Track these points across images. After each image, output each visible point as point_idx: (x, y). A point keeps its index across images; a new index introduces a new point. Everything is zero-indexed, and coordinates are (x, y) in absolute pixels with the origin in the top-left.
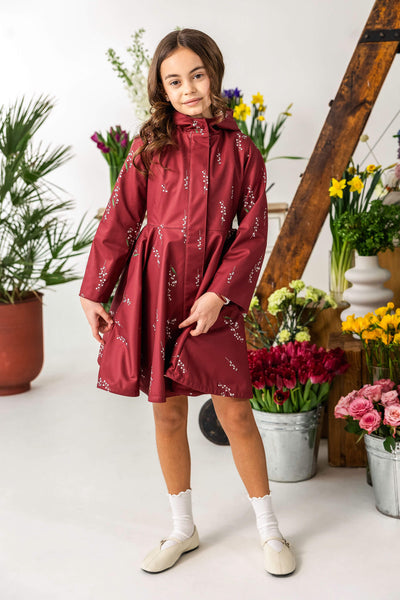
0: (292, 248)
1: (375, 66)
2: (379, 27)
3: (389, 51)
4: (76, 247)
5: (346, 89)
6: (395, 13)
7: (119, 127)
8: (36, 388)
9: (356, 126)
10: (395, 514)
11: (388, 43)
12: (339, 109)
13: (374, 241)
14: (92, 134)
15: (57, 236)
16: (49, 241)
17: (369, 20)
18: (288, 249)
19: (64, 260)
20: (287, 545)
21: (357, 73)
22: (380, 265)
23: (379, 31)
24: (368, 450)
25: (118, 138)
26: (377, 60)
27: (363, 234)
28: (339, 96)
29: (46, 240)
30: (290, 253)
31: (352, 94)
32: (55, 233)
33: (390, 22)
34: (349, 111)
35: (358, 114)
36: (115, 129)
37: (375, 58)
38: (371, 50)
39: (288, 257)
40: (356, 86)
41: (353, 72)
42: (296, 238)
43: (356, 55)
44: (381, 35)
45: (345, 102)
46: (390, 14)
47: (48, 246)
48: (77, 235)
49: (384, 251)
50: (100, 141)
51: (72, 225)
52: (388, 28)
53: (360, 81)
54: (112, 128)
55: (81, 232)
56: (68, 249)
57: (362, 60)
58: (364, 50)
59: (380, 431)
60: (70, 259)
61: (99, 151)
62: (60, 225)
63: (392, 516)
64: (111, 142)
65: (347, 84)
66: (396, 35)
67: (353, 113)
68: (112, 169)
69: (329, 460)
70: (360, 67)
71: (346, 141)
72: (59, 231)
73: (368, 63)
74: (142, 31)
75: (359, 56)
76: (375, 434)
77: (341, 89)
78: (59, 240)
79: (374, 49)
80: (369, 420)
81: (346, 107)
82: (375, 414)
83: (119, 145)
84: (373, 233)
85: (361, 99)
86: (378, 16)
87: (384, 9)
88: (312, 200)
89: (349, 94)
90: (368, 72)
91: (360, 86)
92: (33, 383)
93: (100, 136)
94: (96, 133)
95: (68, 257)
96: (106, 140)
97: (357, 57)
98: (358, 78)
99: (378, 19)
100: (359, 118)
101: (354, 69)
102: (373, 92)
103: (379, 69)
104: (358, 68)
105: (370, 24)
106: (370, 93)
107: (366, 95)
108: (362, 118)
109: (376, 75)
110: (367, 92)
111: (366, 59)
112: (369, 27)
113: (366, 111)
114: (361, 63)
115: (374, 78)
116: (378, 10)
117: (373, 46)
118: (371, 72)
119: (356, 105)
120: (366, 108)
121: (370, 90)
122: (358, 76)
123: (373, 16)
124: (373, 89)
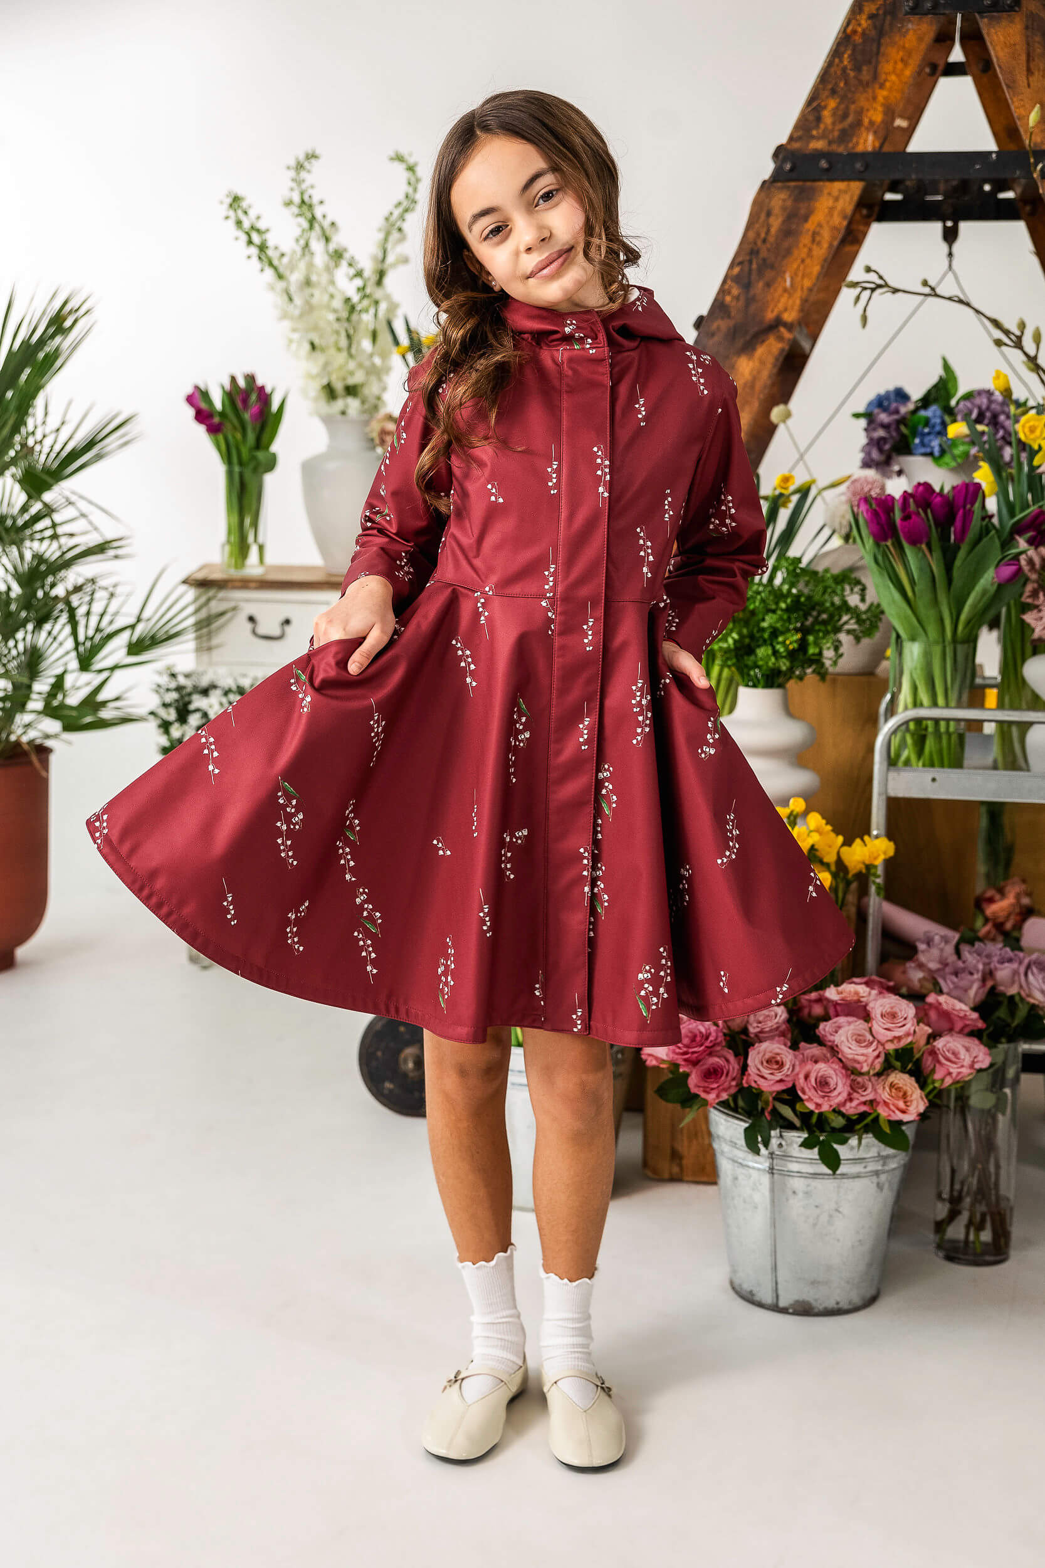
1: (806, 240)
2: (818, 145)
3: (840, 205)
4: (136, 648)
5: (735, 291)
6: (860, 112)
7: (251, 378)
8: (29, 964)
9: (754, 379)
10: (767, 1298)
11: (838, 186)
12: (716, 339)
13: (775, 653)
14: (189, 390)
15: (93, 621)
16: (74, 633)
17: (797, 127)
19: (105, 675)
20: (607, 1391)
21: (764, 253)
22: (789, 710)
23: (819, 155)
24: (716, 1146)
25: (245, 401)
26: (810, 225)
27: (752, 636)
28: (719, 306)
29: (68, 629)
31: (750, 301)
32: (88, 613)
33: (845, 135)
34: (740, 343)
35: (760, 351)
36: (242, 383)
37: (806, 218)
38: (797, 200)
40: (761, 284)
41: (755, 252)
44: (824, 164)
45: (731, 323)
46: (845, 116)
47: (70, 644)
48: (139, 620)
49: (801, 678)
50: (203, 405)
51: (129, 595)
52: (841, 149)
53: (769, 274)
54: (233, 379)
55: (146, 614)
56: (115, 651)
57: (776, 223)
58: (780, 199)
59: (741, 1103)
60: (118, 673)
61: (201, 429)
62: (101, 595)
63: (760, 1305)
64: (229, 411)
65: (737, 279)
66: (858, 166)
67: (748, 348)
68: (230, 474)
69: (645, 1164)
70: (771, 239)
72: (97, 608)
73: (789, 231)
74: (312, 156)
75: (769, 214)
76: (730, 1107)
77: (723, 291)
78: (98, 630)
79: (804, 197)
80: (712, 1074)
81: (733, 334)
82: (729, 1061)
83: (247, 416)
84: (775, 633)
85: (770, 316)
86: (819, 119)
87: (832, 104)
89: (741, 303)
90: (788, 252)
91: (768, 285)
92: (21, 952)
93: (205, 395)
94: (197, 388)
95: (113, 669)
96: (218, 405)
97: (763, 216)
98: (765, 265)
99: (817, 127)
100: (762, 362)
101: (755, 243)
102: (798, 302)
103: (815, 247)
104: (764, 241)
105: (800, 138)
106: (790, 302)
107: (781, 306)
108: (770, 360)
109: (808, 261)
110: (783, 300)
111: (784, 222)
112: (796, 145)
113: (780, 345)
114: (773, 230)
115: (802, 267)
116: (819, 105)
117: (802, 190)
118: (796, 252)
119: (756, 329)
120: (780, 338)
121: (790, 296)
122: (764, 260)
123: (806, 120)
124: (798, 294)
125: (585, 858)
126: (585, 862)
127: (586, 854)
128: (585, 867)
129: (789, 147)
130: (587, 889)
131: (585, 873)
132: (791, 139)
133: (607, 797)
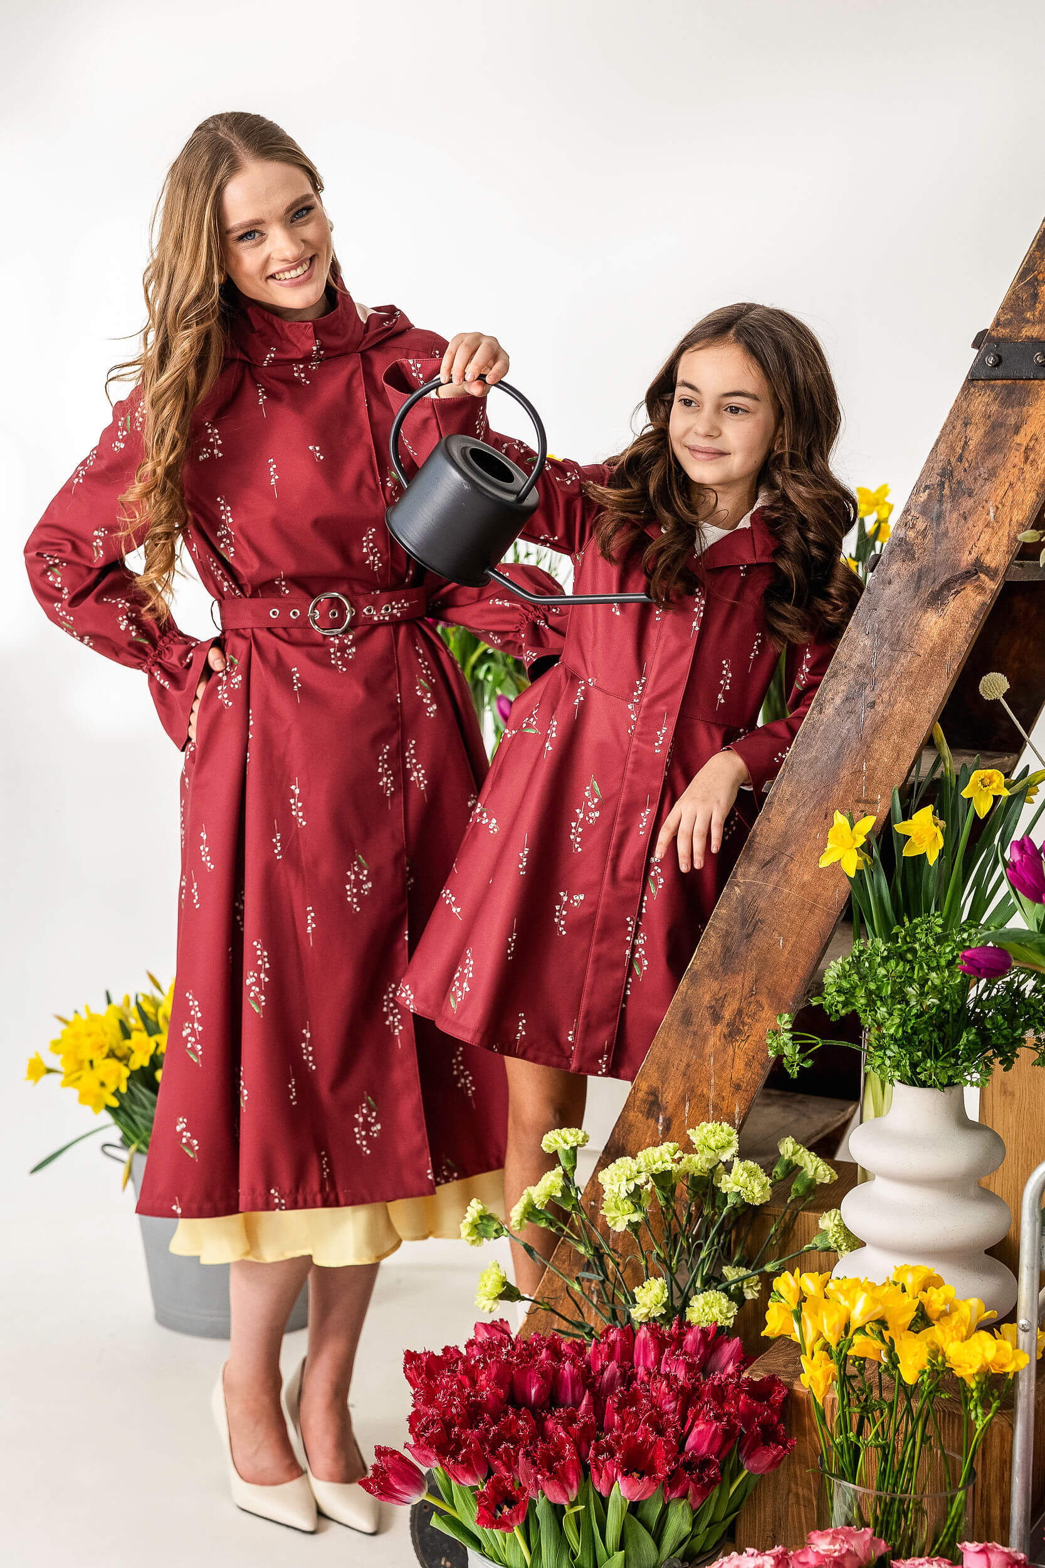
0: (727, 1014)
1: (1016, 457)
2: (1033, 331)
5: (922, 524)
9: (945, 642)
12: (895, 587)
18: (716, 1018)
21: (959, 474)
23: (1033, 345)
26: (1022, 438)
28: (898, 545)
30: (721, 1028)
31: (940, 538)
34: (925, 595)
35: (953, 605)
37: (1017, 429)
38: (1004, 404)
39: (713, 1040)
40: (955, 516)
41: (947, 473)
42: (739, 983)
43: (959, 417)
44: (1039, 357)
45: (916, 566)
53: (966, 503)
57: (976, 435)
58: (983, 402)
67: (937, 601)
70: (969, 456)
71: (912, 689)
73: (994, 446)
75: (967, 422)
79: (1015, 400)
81: (917, 581)
85: (966, 559)
86: (1034, 297)
88: (794, 868)
89: (929, 540)
90: (992, 473)
91: (965, 517)
97: (959, 425)
98: (961, 492)
99: (1032, 307)
100: (956, 621)
101: (949, 463)
102: (1005, 541)
103: (1028, 467)
104: (960, 459)
105: (1008, 323)
106: (995, 541)
107: (981, 544)
108: (967, 618)
109: (1019, 486)
110: (985, 537)
111: (986, 434)
112: (1003, 332)
113: (980, 599)
114: (972, 444)
115: (1010, 493)
116: (1036, 279)
117: (1010, 391)
118: (1002, 474)
119: (947, 576)
120: (981, 589)
121: (995, 533)
122: (959, 483)
123: (1018, 298)
124: (1005, 531)
125: (630, 925)
126: (630, 929)
127: (632, 923)
128: (629, 933)
129: (994, 333)
130: (628, 952)
131: (628, 938)
132: (997, 323)
133: (655, 879)
